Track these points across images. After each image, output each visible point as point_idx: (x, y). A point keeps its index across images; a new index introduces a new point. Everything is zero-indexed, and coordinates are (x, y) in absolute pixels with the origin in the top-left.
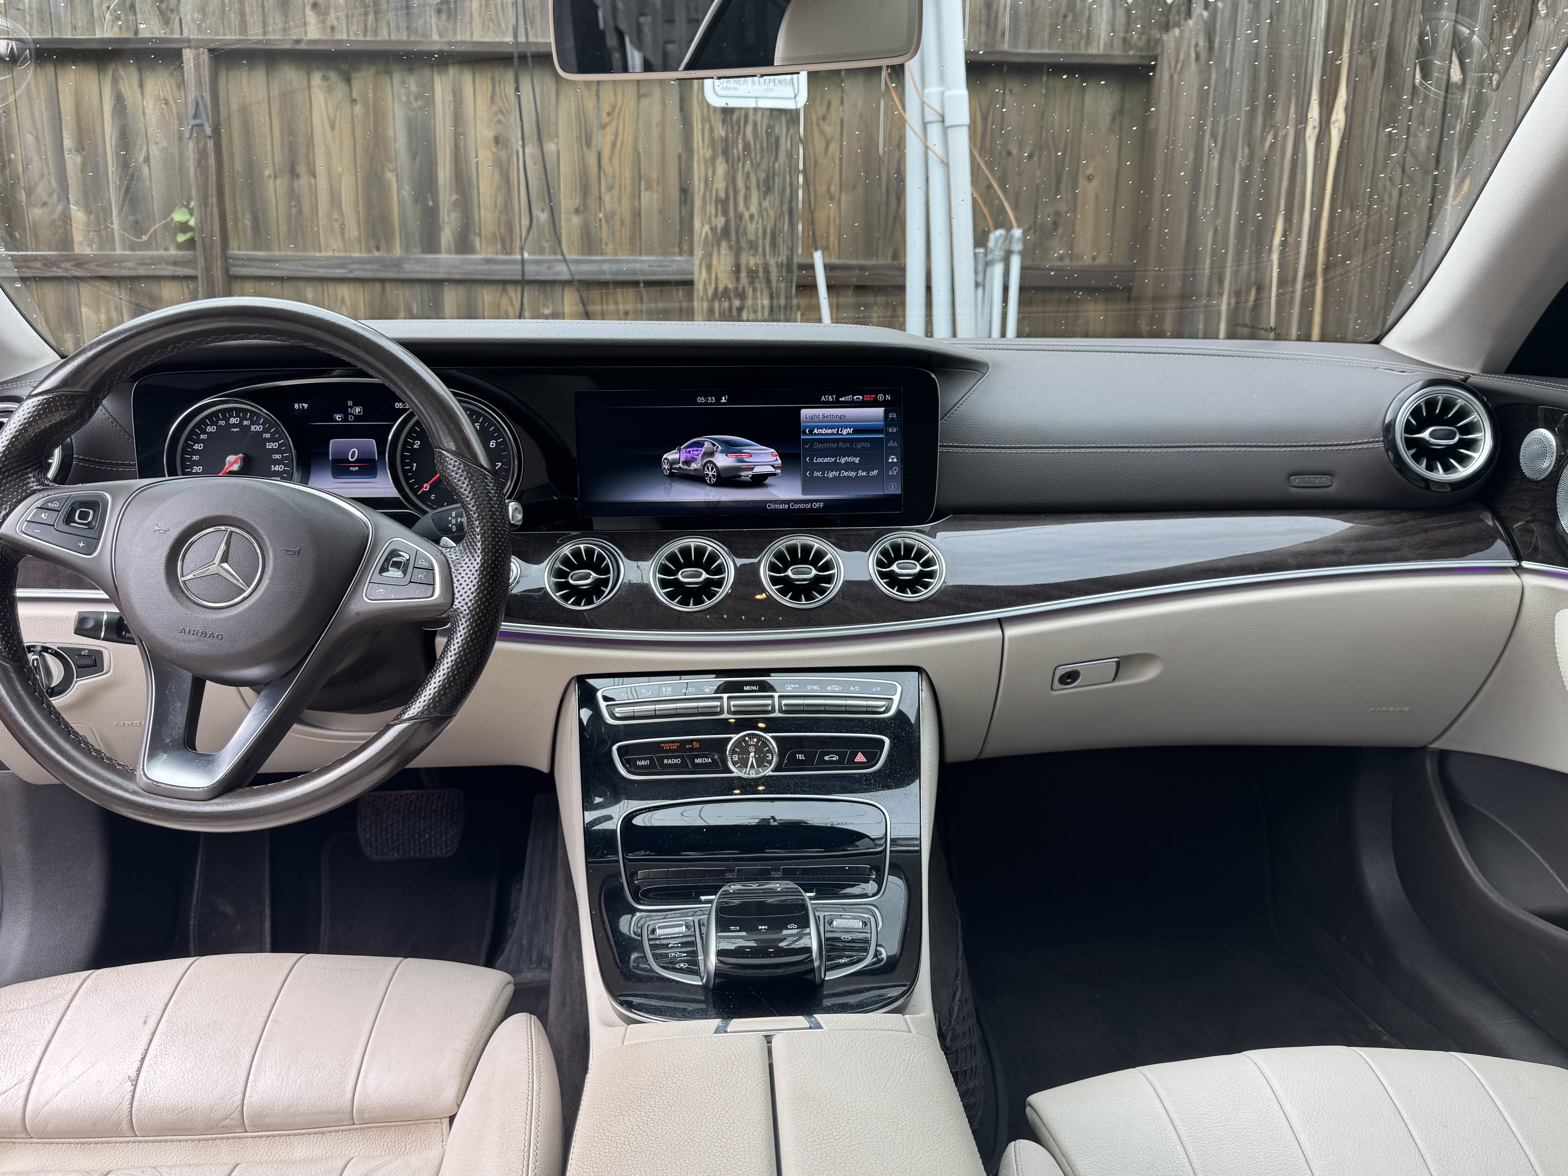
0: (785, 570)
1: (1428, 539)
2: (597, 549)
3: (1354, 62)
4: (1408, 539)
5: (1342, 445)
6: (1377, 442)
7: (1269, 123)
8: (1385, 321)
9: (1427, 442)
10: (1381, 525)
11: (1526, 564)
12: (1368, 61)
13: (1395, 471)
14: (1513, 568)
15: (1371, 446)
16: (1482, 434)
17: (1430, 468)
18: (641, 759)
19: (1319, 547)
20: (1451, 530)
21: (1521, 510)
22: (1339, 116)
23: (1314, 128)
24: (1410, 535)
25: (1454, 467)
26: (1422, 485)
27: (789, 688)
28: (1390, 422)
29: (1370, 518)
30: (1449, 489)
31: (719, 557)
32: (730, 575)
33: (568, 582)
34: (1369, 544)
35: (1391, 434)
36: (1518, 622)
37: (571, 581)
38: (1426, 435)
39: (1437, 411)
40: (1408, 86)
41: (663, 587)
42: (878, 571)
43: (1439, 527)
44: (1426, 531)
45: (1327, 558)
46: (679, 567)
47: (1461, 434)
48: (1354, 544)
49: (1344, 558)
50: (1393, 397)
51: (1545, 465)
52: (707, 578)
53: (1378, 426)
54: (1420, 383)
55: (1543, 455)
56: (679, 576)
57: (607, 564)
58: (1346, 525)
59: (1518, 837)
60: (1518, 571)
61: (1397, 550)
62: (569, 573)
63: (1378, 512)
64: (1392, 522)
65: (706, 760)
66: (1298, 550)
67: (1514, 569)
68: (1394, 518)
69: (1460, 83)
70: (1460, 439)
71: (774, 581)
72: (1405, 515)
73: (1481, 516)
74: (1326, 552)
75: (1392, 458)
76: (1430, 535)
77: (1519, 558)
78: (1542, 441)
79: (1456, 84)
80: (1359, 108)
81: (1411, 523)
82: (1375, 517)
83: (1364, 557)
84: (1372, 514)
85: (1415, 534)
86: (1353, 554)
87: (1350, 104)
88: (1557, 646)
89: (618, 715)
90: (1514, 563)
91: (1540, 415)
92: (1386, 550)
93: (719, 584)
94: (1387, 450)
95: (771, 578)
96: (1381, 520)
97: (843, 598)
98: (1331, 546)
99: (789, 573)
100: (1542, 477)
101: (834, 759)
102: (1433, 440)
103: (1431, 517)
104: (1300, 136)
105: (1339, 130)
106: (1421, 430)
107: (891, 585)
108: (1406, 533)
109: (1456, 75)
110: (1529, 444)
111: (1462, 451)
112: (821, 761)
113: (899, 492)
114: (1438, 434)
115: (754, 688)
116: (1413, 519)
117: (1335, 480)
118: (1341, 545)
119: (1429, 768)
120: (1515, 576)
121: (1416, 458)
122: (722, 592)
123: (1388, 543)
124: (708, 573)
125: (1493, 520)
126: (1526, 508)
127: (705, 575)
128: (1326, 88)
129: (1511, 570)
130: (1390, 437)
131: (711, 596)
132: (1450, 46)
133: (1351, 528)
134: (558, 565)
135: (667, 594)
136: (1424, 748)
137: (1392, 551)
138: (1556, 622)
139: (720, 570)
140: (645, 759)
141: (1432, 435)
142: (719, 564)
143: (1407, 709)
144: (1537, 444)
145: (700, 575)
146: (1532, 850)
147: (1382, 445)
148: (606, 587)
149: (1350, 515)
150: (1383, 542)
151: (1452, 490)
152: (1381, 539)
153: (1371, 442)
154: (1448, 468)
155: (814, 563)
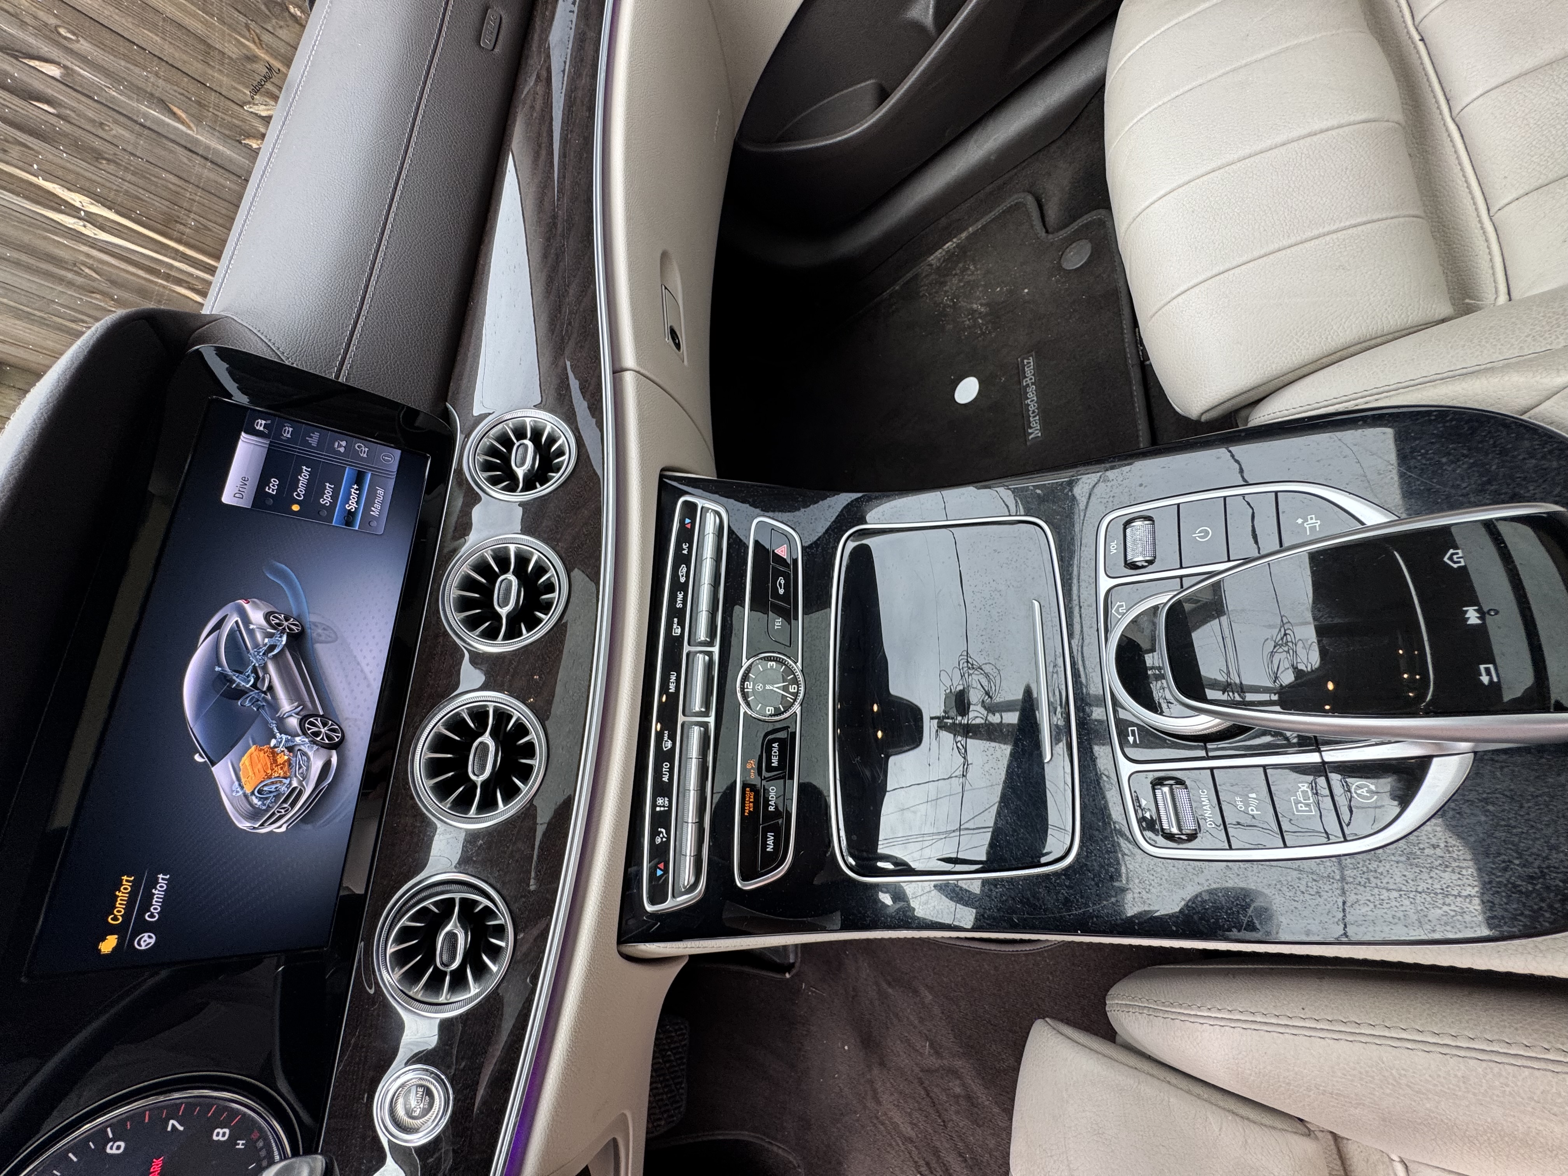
0: (498, 617)
2: (404, 921)
3: (15, 162)
7: (74, 266)
12: (18, 148)
18: (765, 845)
22: (76, 199)
23: (85, 226)
27: (679, 631)
31: (458, 714)
32: (494, 699)
33: (452, 972)
37: (455, 965)
40: (53, 120)
41: (493, 805)
42: (521, 491)
46: (463, 778)
52: (491, 734)
56: (479, 780)
57: (435, 903)
62: (436, 968)
65: (775, 750)
69: (62, 70)
71: (513, 633)
79: (63, 75)
80: (71, 177)
87: (63, 183)
89: (692, 880)
93: (502, 716)
95: (507, 637)
97: (558, 541)
99: (503, 612)
101: (783, 582)
104: (93, 243)
105: (92, 204)
107: (544, 481)
109: (54, 71)
112: (785, 598)
113: (398, 453)
115: (673, 678)
122: (519, 711)
124: (482, 734)
127: (486, 738)
128: (42, 200)
131: (521, 730)
132: (14, 61)
134: (417, 991)
135: (506, 800)
139: (479, 715)
140: (765, 838)
142: (470, 715)
145: (484, 747)
148: (475, 903)
155: (492, 577)
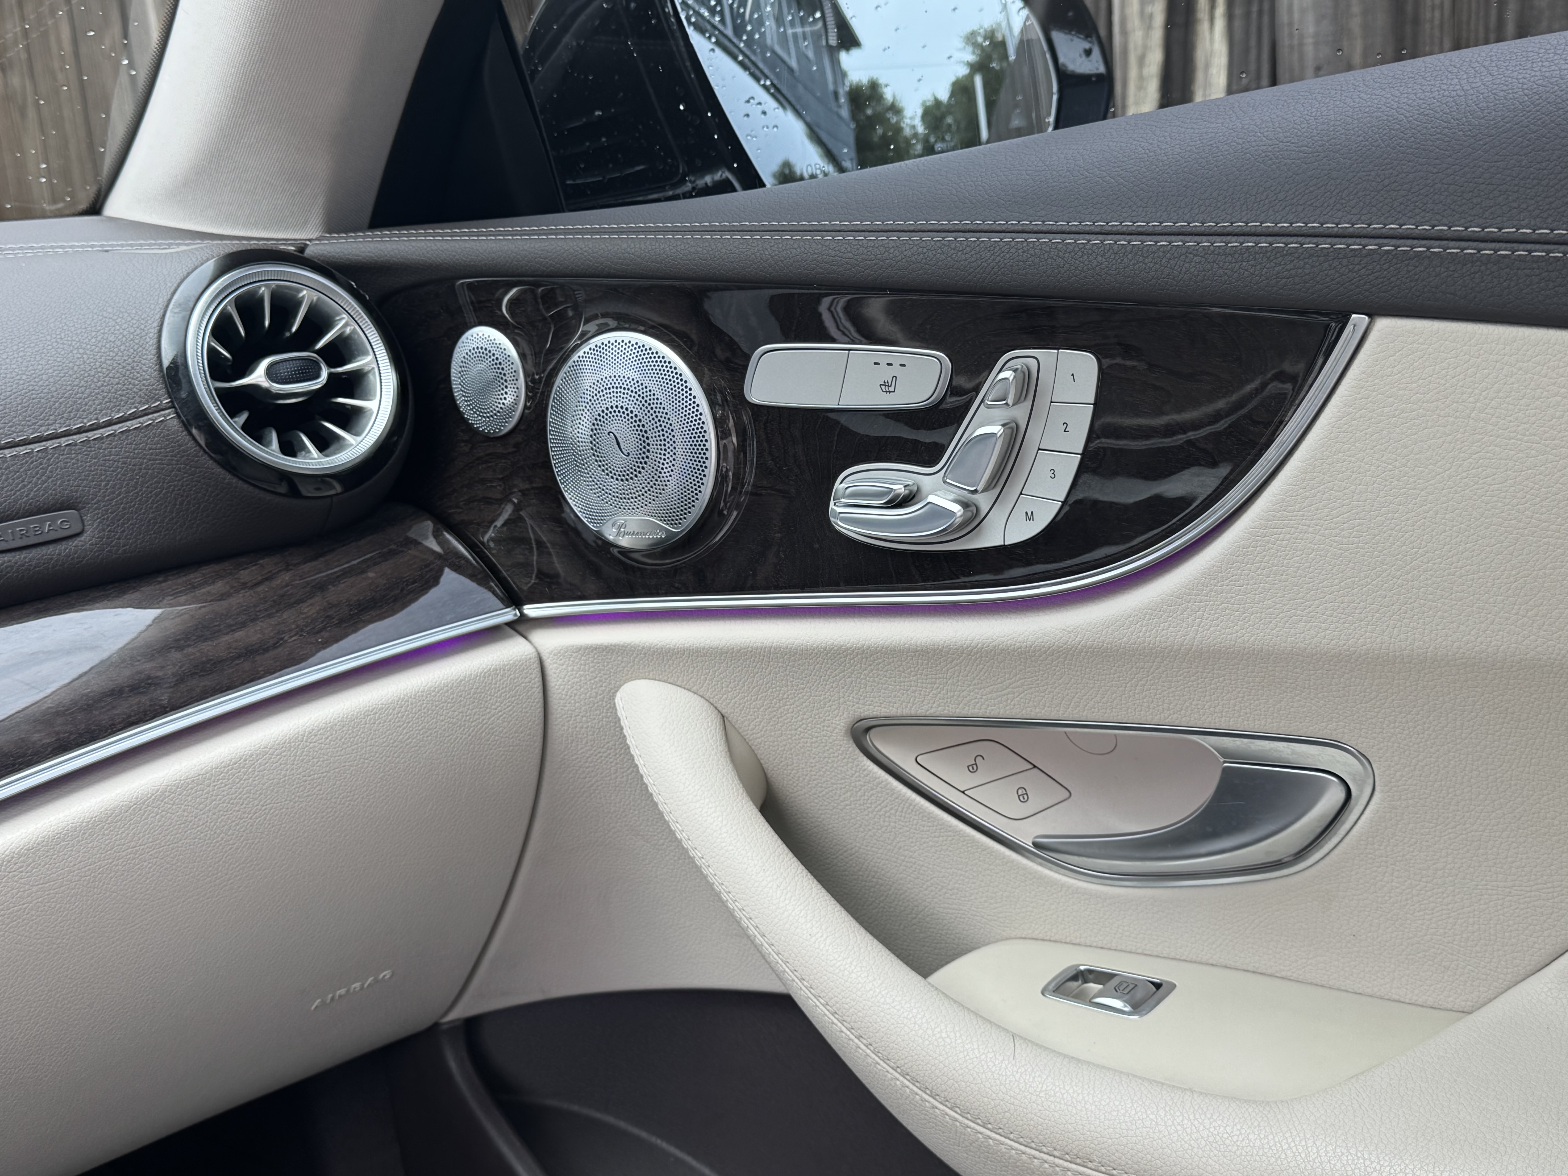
1: (331, 605)
4: (288, 615)
5: (79, 431)
6: (158, 410)
8: (95, 159)
9: (267, 391)
10: (223, 597)
11: (532, 610)
13: (218, 470)
14: (510, 624)
15: (146, 421)
16: (370, 358)
17: (290, 449)
19: (98, 685)
20: (371, 575)
21: (488, 501)
24: (290, 606)
25: (337, 438)
26: (283, 489)
28: (174, 362)
29: (194, 588)
30: (338, 488)
34: (211, 648)
35: (184, 385)
36: (550, 731)
38: (258, 376)
39: (267, 323)
43: (345, 574)
44: (321, 587)
45: (124, 707)
47: (330, 365)
48: (176, 655)
49: (164, 696)
50: (162, 301)
51: (509, 399)
53: (149, 375)
54: (209, 267)
55: (499, 378)
58: (150, 615)
59: (644, 1135)
60: (520, 628)
61: (275, 646)
63: (207, 570)
64: (244, 586)
66: (49, 704)
67: (513, 625)
68: (246, 574)
70: (330, 375)
72: (268, 563)
73: (411, 534)
74: (116, 693)
75: (203, 443)
76: (334, 594)
77: (514, 600)
78: (484, 353)
81: (286, 577)
82: (205, 583)
83: (207, 682)
84: (195, 576)
85: (300, 601)
86: (181, 679)
88: (639, 761)
90: (509, 614)
91: (465, 298)
92: (250, 652)
94: (186, 426)
96: (219, 586)
98: (125, 675)
100: (509, 427)
102: (277, 387)
103: (322, 555)
106: (246, 369)
108: (283, 602)
110: (464, 364)
111: (341, 400)
114: (283, 370)
116: (287, 569)
117: (87, 518)
118: (147, 666)
119: (453, 1065)
120: (520, 640)
121: (254, 430)
123: (251, 635)
125: (437, 535)
126: (499, 496)
129: (508, 629)
130: (183, 395)
133: (157, 620)
136: (433, 1030)
137: (266, 650)
138: (621, 713)
141: (271, 373)
143: (387, 974)
144: (482, 360)
146: (672, 1150)
147: (170, 414)
149: (147, 590)
150: (239, 634)
151: (346, 489)
152: (232, 628)
153: (145, 413)
154: (325, 443)
